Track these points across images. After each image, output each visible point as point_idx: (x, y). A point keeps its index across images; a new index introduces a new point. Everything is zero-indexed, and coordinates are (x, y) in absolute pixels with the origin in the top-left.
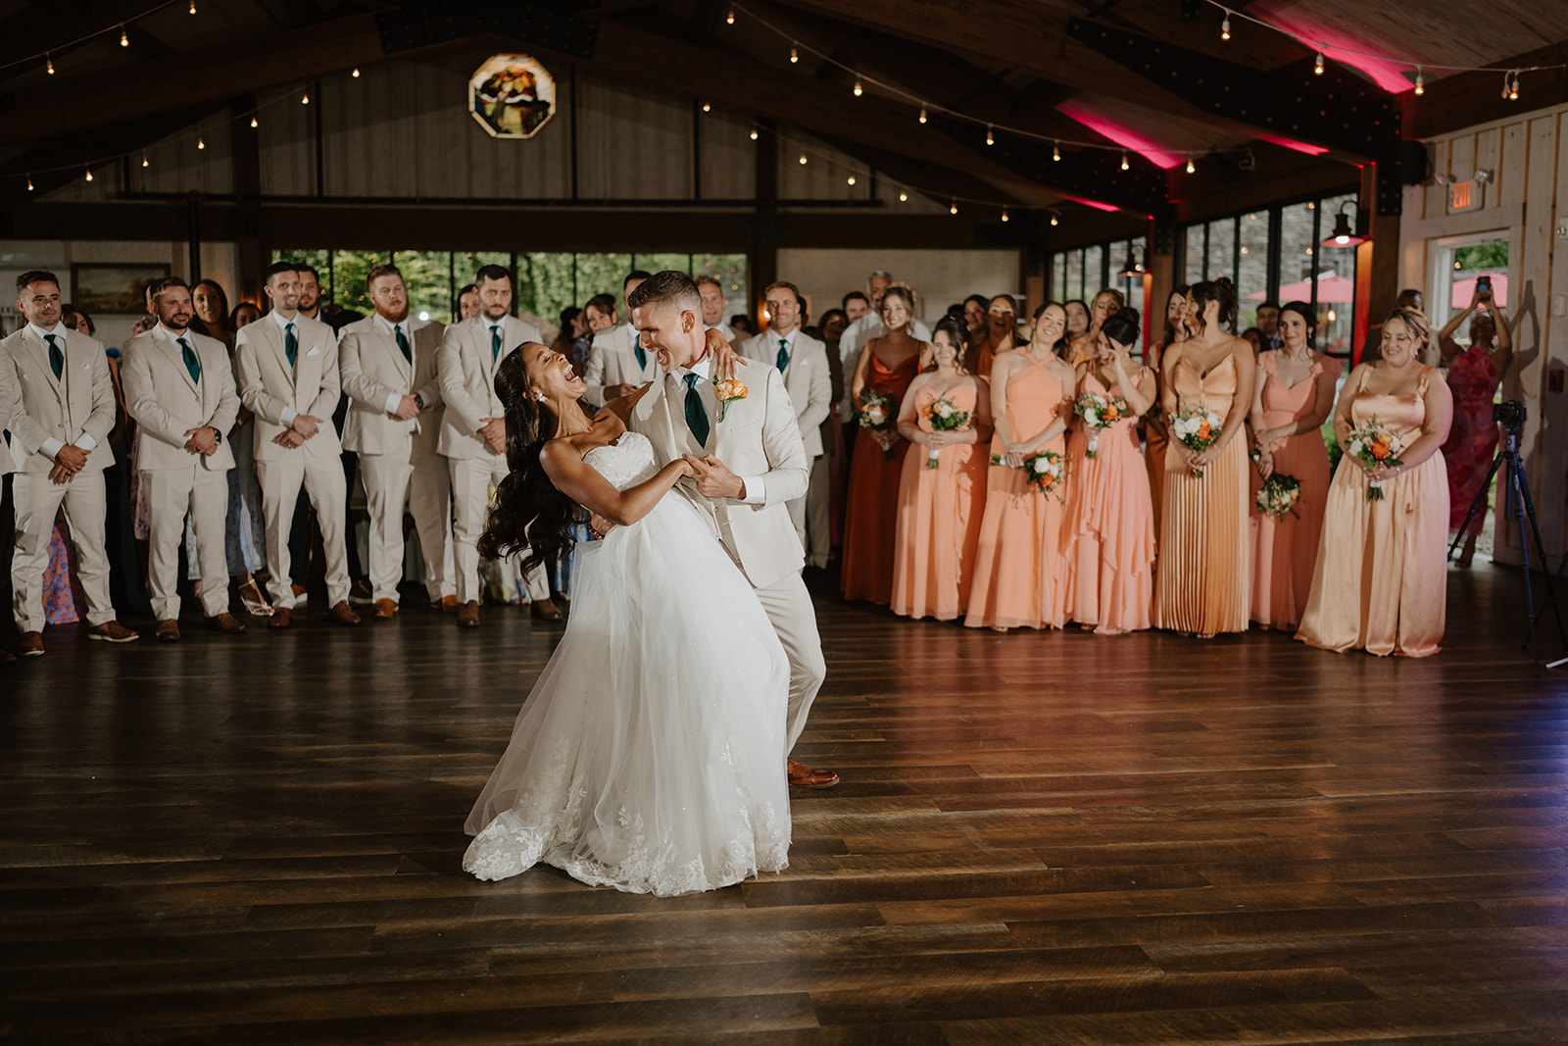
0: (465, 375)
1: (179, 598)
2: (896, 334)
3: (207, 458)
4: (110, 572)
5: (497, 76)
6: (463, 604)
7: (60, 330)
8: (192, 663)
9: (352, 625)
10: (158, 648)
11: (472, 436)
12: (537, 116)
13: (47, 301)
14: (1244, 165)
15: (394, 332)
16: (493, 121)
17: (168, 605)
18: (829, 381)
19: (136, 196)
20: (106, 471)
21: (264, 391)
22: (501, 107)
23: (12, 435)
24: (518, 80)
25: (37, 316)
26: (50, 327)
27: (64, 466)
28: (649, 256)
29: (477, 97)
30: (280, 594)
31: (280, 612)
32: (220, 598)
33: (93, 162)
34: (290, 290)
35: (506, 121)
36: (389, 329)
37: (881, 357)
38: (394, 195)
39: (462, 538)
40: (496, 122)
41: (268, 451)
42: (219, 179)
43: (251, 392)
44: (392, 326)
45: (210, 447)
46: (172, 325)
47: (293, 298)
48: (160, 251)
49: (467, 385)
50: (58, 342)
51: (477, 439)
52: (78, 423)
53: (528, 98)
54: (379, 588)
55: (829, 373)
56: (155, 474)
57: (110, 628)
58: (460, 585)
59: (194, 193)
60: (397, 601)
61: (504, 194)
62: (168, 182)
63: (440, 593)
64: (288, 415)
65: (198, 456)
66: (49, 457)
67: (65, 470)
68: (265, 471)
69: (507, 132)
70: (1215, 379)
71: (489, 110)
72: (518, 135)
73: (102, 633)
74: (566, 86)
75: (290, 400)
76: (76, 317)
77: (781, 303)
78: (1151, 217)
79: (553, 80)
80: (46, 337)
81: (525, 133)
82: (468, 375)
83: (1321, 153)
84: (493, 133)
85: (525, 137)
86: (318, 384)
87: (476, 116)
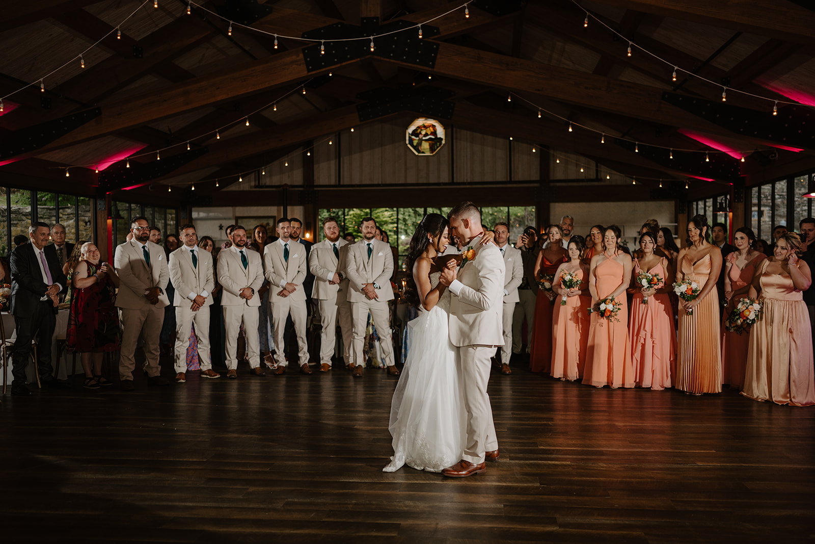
0: (357, 266)
1: (237, 361)
2: (554, 245)
3: (248, 301)
4: (210, 349)
5: (419, 127)
6: (355, 367)
7: (196, 248)
8: (243, 388)
9: (308, 374)
10: (228, 381)
11: (359, 291)
12: (437, 145)
13: (191, 236)
14: (773, 157)
15: (333, 247)
16: (417, 148)
17: (232, 363)
18: (522, 268)
19: (262, 187)
20: (210, 306)
21: (274, 273)
22: (421, 141)
23: (175, 290)
24: (428, 129)
25: (187, 242)
26: (192, 247)
27: (196, 304)
28: (499, 208)
29: (410, 137)
30: (279, 359)
31: (279, 367)
32: (256, 361)
33: (243, 173)
34: (286, 230)
35: (422, 148)
36: (331, 245)
37: (547, 257)
38: (372, 183)
39: (356, 337)
40: (418, 149)
41: (275, 298)
42: (297, 178)
43: (269, 272)
44: (332, 244)
45: (249, 296)
46: (238, 245)
47: (287, 234)
48: (272, 211)
49: (357, 270)
50: (195, 253)
51: (361, 293)
52: (202, 286)
53: (433, 137)
54: (323, 359)
55: (523, 264)
56: (227, 307)
57: (209, 372)
58: (355, 358)
59: (286, 185)
60: (331, 365)
61: (421, 181)
62: (276, 180)
63: (349, 362)
64: (283, 283)
65: (245, 300)
66: (191, 300)
67: (197, 305)
68: (274, 306)
69: (423, 153)
70: (699, 266)
71: (415, 143)
72: (428, 154)
73: (206, 374)
74: (450, 130)
75: (284, 276)
76: (208, 242)
77: (501, 232)
78: (732, 184)
79: (444, 129)
80: (191, 251)
81: (431, 153)
82: (358, 266)
83: (800, 151)
84: (416, 153)
85: (431, 154)
86: (297, 269)
87: (409, 146)
